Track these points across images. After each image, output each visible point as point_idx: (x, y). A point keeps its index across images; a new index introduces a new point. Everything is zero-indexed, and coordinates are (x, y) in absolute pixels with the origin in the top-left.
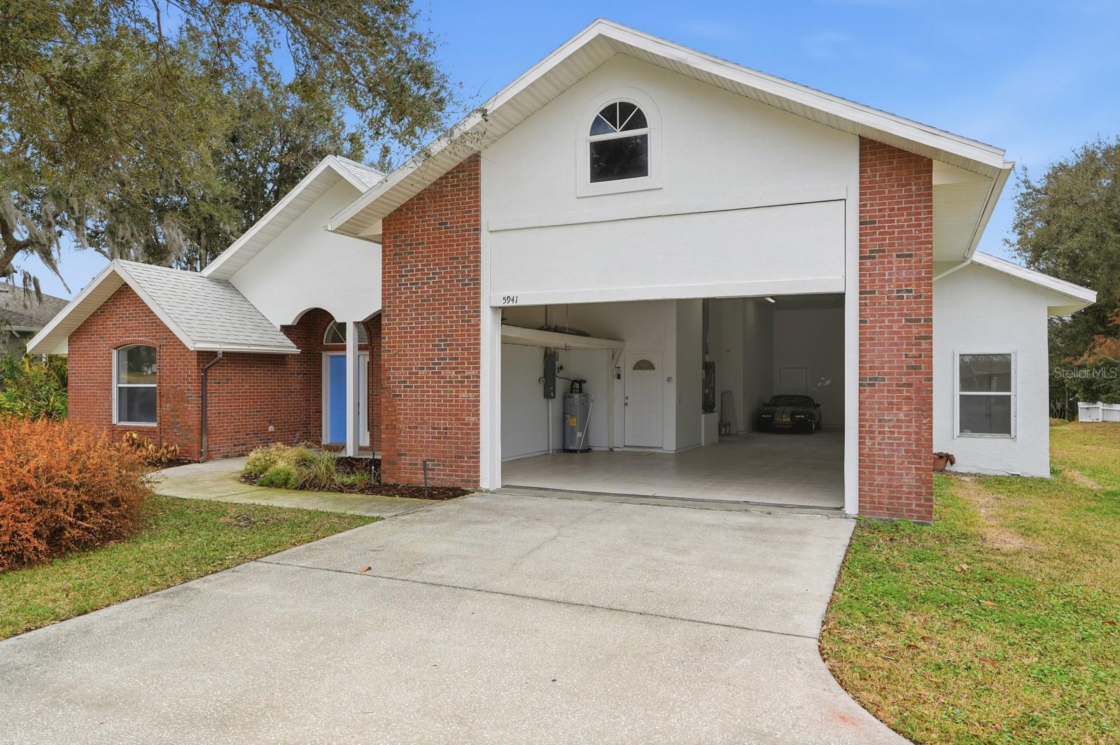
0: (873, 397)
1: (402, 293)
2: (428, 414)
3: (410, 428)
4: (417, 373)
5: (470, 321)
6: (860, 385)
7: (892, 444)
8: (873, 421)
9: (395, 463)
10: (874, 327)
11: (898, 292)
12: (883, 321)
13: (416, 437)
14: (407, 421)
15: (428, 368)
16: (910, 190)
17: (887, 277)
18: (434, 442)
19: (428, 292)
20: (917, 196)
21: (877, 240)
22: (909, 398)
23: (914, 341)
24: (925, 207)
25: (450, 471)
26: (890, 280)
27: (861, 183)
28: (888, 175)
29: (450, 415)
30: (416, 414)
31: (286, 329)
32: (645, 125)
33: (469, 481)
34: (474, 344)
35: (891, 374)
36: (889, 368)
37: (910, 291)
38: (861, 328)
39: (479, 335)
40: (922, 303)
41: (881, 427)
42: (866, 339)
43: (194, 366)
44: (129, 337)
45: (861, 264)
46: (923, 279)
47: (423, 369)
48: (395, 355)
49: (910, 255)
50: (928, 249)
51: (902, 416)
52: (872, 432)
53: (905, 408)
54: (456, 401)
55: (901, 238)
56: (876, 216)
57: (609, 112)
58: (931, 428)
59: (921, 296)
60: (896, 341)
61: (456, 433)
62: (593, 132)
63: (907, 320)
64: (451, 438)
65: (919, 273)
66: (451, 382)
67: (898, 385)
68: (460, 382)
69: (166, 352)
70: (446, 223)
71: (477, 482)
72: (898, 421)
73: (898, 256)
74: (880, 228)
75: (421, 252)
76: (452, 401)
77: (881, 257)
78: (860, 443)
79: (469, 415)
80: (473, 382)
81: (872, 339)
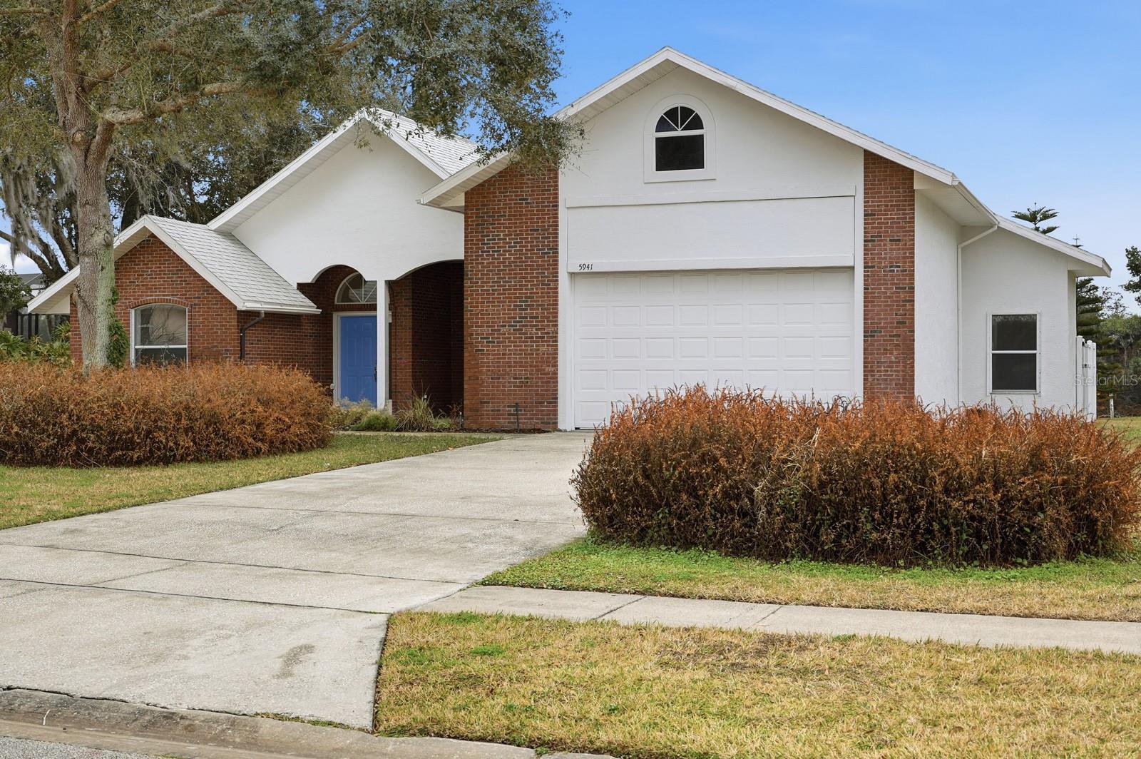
0: (873, 345)
1: (485, 259)
2: (509, 366)
3: (492, 378)
4: (500, 330)
5: (549, 285)
6: (865, 336)
7: (886, 380)
8: (874, 362)
9: (477, 410)
10: (874, 293)
11: (891, 267)
12: (881, 289)
13: (498, 387)
14: (489, 373)
15: (509, 326)
16: (899, 192)
17: (883, 256)
18: (516, 390)
19: (510, 258)
20: (904, 196)
21: (876, 228)
22: (898, 345)
23: (901, 303)
24: (909, 205)
25: (531, 415)
26: (885, 258)
27: (865, 185)
28: (883, 180)
29: (531, 366)
30: (498, 367)
31: (302, 287)
32: (701, 127)
33: (549, 423)
34: (554, 305)
35: (886, 327)
36: (885, 323)
37: (899, 267)
38: (865, 293)
39: (557, 297)
40: (906, 275)
41: (879, 367)
42: (869, 302)
43: (233, 326)
44: (152, 296)
45: (865, 245)
46: (908, 257)
47: (505, 326)
48: (478, 314)
49: (899, 240)
50: (910, 235)
51: (893, 359)
52: (873, 371)
53: (895, 353)
54: (537, 354)
55: (893, 227)
56: (875, 210)
57: (672, 113)
58: (913, 367)
59: (906, 271)
60: (889, 303)
61: (537, 382)
62: (658, 130)
63: (896, 288)
64: (532, 386)
65: (905, 253)
66: (532, 338)
67: (890, 336)
68: (540, 337)
69: (198, 312)
70: (527, 199)
71: (556, 423)
72: (891, 362)
73: (890, 240)
74: (878, 219)
75: (503, 224)
76: (533, 354)
77: (879, 241)
78: (864, 380)
79: (549, 366)
80: (552, 337)
81: (873, 302)
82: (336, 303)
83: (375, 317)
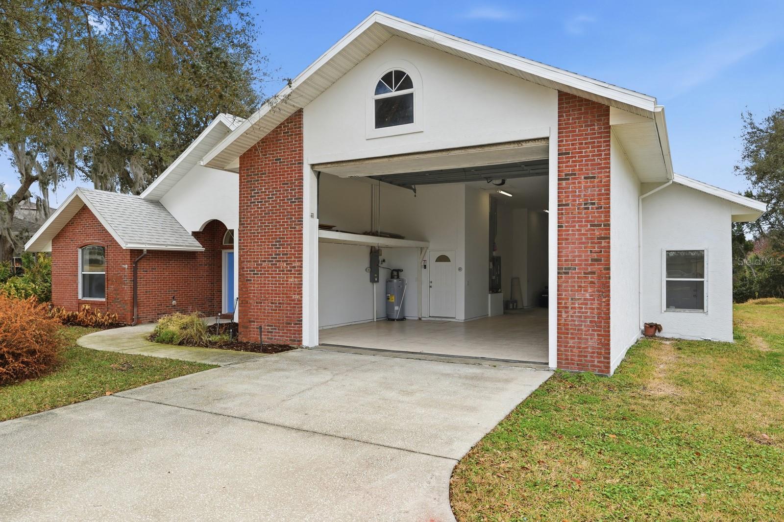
0: (567, 282)
1: (252, 209)
2: (268, 293)
3: (257, 303)
4: (262, 265)
5: (295, 228)
6: (558, 273)
7: (580, 317)
8: (567, 299)
9: (247, 328)
10: (568, 231)
11: (585, 204)
12: (575, 226)
13: (260, 309)
14: (255, 298)
15: (268, 261)
16: (594, 129)
17: (577, 194)
18: (272, 313)
19: (269, 207)
20: (599, 133)
21: (571, 166)
22: (592, 282)
23: (596, 241)
24: (605, 142)
25: (283, 333)
26: (579, 196)
27: (559, 125)
28: (578, 118)
29: (283, 294)
30: (261, 293)
31: (195, 234)
32: (411, 87)
33: (295, 341)
34: (298, 244)
35: (581, 265)
36: (579, 260)
37: (594, 204)
38: (559, 231)
39: (302, 237)
40: (602, 212)
41: (573, 304)
42: (563, 239)
43: (128, 259)
44: (89, 240)
45: (559, 184)
46: (602, 194)
47: (265, 261)
48: (247, 252)
49: (594, 177)
50: (607, 172)
51: (588, 296)
52: (567, 308)
53: (590, 290)
54: (287, 284)
55: (587, 165)
56: (569, 149)
57: (387, 78)
58: (609, 305)
59: (601, 208)
60: (584, 240)
61: (287, 307)
62: (377, 93)
63: (591, 225)
64: (283, 310)
65: (600, 190)
66: (283, 271)
67: (585, 273)
68: (289, 271)
69: (111, 250)
70: (280, 159)
71: (300, 341)
72: (585, 299)
73: (585, 178)
74: (572, 157)
75: (264, 180)
76: (283, 284)
77: (573, 179)
78: (558, 316)
79: (295, 294)
80: (297, 271)
81: (567, 239)
82: (223, 244)
83: (233, 253)
